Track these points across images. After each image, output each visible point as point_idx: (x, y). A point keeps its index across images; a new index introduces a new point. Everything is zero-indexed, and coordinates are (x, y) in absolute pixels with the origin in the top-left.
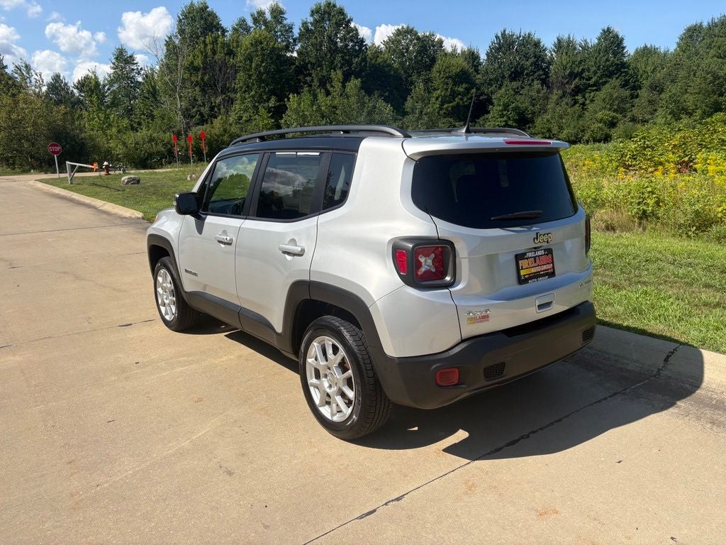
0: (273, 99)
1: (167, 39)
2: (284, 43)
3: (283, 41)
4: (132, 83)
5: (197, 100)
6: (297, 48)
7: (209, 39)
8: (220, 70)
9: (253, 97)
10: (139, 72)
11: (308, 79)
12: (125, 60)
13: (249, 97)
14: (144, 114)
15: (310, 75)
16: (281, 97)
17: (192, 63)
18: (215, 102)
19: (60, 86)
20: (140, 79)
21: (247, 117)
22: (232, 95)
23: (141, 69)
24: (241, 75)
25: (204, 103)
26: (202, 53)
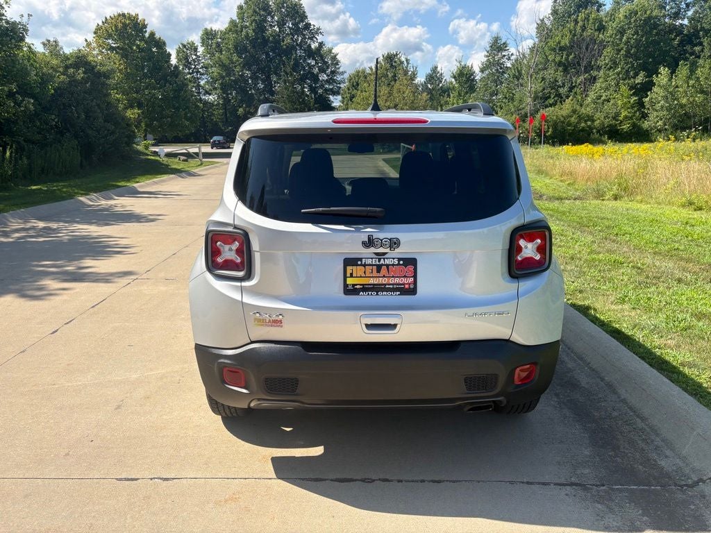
0: (642, 74)
1: (539, 22)
2: (673, 11)
3: (672, 8)
4: (501, 68)
5: (558, 81)
6: (690, 13)
7: (582, 16)
8: (587, 49)
9: (618, 74)
10: (509, 57)
11: (697, 49)
12: (498, 48)
13: (613, 75)
14: (506, 98)
15: (701, 44)
16: (652, 71)
17: (559, 43)
18: (576, 82)
19: (436, 76)
20: (509, 65)
21: (607, 96)
22: (594, 73)
23: (512, 54)
24: (608, 52)
25: (564, 84)
26: (571, 32)
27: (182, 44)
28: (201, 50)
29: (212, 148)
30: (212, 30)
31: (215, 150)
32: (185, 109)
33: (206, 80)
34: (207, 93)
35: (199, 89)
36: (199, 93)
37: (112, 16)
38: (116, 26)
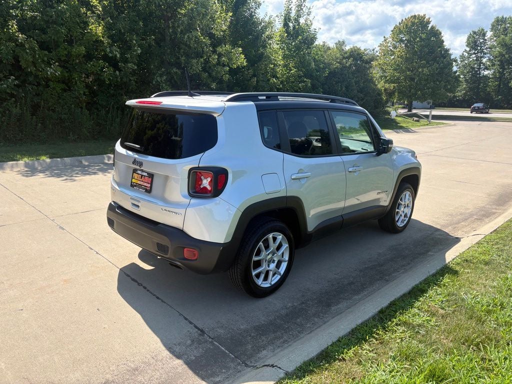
27: (473, 32)
28: (489, 34)
29: (471, 113)
30: (503, 17)
31: (474, 115)
32: (446, 82)
33: (488, 58)
34: (487, 68)
35: (480, 66)
36: (479, 69)
37: (407, 18)
38: (407, 25)
